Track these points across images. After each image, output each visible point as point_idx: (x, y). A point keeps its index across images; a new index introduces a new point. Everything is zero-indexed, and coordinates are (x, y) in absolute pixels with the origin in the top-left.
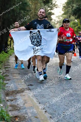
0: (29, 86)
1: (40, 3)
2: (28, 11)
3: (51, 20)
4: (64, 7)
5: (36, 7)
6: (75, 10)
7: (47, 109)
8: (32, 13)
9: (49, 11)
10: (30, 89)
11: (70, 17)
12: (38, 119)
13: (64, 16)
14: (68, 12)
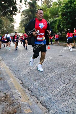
0: (3, 59)
1: (9, 21)
2: (3, 24)
3: (14, 29)
4: (20, 23)
5: (7, 22)
6: (25, 24)
7: (11, 68)
8: (5, 25)
9: (13, 25)
10: (3, 60)
11: (22, 28)
12: (6, 73)
13: (20, 27)
14: (21, 25)
